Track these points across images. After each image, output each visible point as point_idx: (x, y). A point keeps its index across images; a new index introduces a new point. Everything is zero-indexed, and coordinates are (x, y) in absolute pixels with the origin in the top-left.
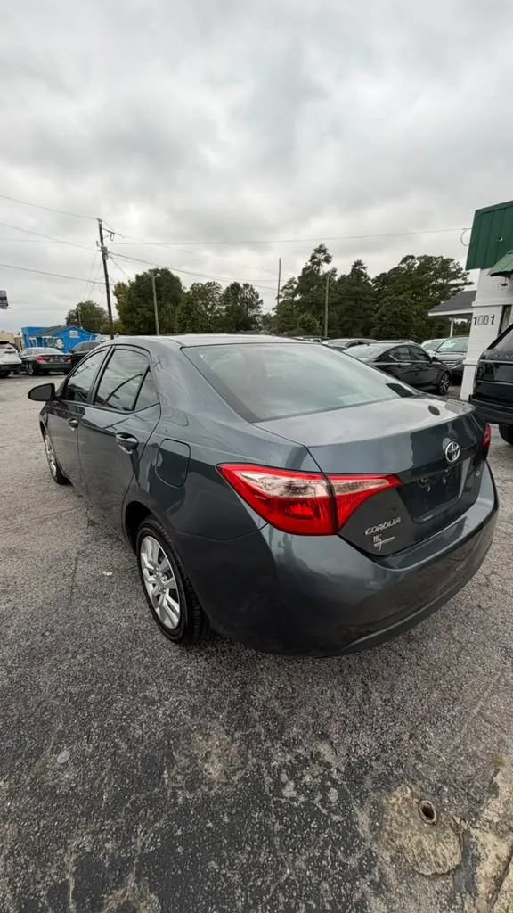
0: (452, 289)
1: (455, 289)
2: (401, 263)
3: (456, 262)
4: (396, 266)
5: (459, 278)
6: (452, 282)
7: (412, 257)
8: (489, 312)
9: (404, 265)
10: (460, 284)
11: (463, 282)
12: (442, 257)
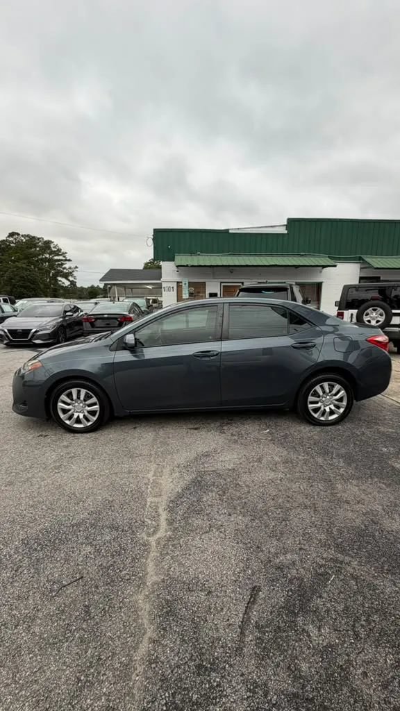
0: (57, 263)
1: (60, 263)
2: (9, 237)
3: (55, 244)
4: (5, 239)
5: (60, 255)
6: (56, 258)
7: (18, 234)
8: (169, 285)
9: (11, 239)
10: (62, 260)
11: (64, 258)
12: (43, 239)
